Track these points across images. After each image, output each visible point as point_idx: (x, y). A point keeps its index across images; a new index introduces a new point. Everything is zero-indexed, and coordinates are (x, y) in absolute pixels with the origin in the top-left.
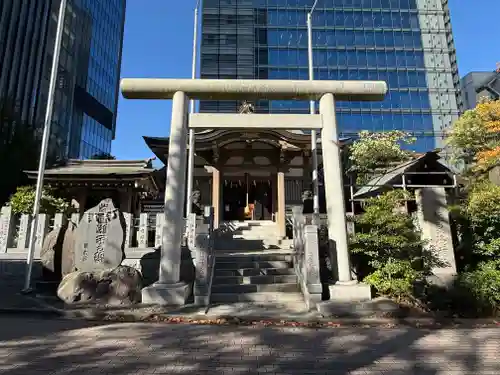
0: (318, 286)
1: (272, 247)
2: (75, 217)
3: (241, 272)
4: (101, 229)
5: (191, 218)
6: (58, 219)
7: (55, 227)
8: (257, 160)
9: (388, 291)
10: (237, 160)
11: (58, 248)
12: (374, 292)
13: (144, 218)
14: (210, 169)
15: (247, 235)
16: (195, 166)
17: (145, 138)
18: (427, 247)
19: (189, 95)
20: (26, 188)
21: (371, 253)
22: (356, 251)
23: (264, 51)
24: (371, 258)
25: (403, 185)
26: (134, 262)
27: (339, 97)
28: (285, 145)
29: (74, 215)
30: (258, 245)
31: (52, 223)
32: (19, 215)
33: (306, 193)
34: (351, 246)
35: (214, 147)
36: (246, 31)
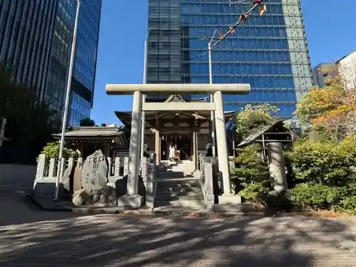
0: (213, 196)
1: (188, 176)
2: (80, 160)
3: (171, 189)
4: (96, 166)
5: (144, 160)
6: (71, 161)
7: (69, 165)
8: (182, 125)
9: (251, 199)
10: (170, 125)
11: (71, 177)
12: (243, 199)
13: (117, 159)
14: (154, 130)
15: (175, 169)
16: (146, 128)
17: (115, 112)
18: (272, 175)
19: (142, 92)
20: (52, 144)
21: (242, 179)
22: (234, 177)
23: (187, 52)
24: (242, 182)
25: (263, 141)
26: (112, 184)
27: (224, 93)
28: (197, 117)
29: (79, 158)
30: (180, 175)
31: (67, 163)
32: (49, 158)
33: (209, 144)
34: (230, 175)
35: (157, 118)
36: (176, 40)
